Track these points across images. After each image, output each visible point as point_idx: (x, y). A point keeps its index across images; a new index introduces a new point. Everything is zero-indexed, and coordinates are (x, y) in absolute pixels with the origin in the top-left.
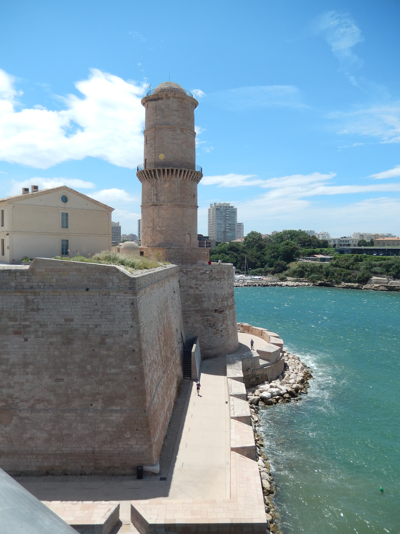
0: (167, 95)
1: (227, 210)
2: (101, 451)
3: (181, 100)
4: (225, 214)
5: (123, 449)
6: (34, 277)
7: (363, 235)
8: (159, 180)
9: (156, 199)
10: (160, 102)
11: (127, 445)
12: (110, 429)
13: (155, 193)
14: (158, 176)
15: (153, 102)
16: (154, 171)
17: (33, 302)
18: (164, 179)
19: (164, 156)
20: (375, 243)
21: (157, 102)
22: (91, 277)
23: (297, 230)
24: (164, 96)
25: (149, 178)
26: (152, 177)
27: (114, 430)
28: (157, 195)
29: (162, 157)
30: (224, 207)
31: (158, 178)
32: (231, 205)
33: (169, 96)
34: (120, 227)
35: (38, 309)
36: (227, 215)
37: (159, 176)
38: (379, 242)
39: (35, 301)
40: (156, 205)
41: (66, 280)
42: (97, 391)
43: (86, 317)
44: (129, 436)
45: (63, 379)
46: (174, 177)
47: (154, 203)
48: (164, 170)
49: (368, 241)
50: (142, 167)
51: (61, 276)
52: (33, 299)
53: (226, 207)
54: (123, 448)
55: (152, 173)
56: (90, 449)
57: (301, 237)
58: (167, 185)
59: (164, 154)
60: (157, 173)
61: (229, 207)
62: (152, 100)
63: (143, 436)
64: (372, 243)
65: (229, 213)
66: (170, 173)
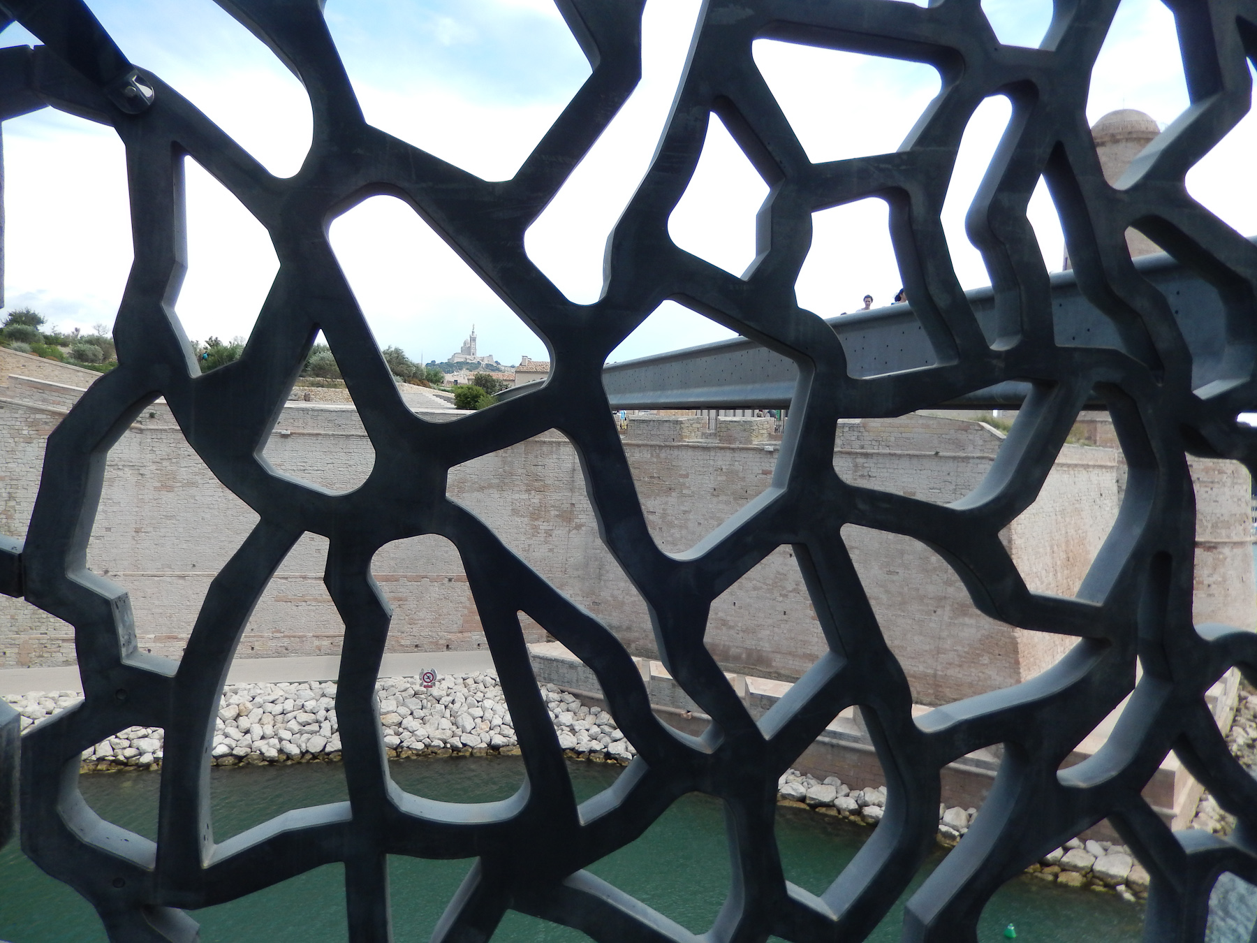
2: (946, 675)
5: (977, 679)
6: (866, 434)
11: (983, 673)
12: (959, 648)
17: (863, 467)
22: (943, 436)
27: (966, 650)
35: (870, 476)
39: (866, 465)
41: (909, 439)
42: (944, 594)
43: (933, 491)
44: (986, 662)
45: (898, 572)
51: (901, 433)
52: (864, 463)
54: (978, 677)
56: (930, 671)
63: (1007, 665)
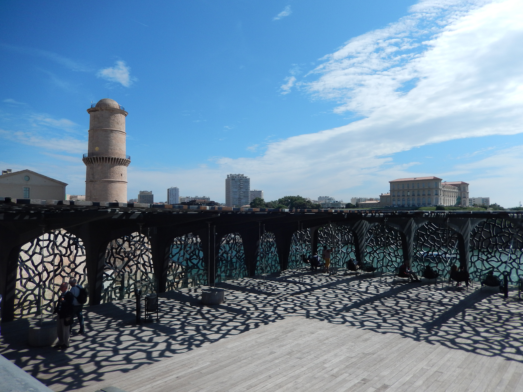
0: (101, 108)
1: (241, 180)
3: (111, 111)
4: (240, 183)
7: (359, 200)
8: (95, 165)
9: (93, 178)
10: (97, 112)
13: (92, 173)
14: (93, 161)
15: (93, 112)
16: (91, 158)
18: (98, 164)
19: (98, 148)
20: (359, 206)
21: (95, 112)
23: (296, 196)
24: (99, 109)
25: (89, 163)
26: (90, 163)
28: (93, 174)
29: (97, 149)
30: (239, 177)
31: (94, 163)
32: (244, 176)
33: (103, 108)
34: (153, 195)
36: (241, 184)
37: (95, 162)
38: (363, 206)
40: (92, 181)
46: (105, 162)
47: (91, 180)
48: (97, 158)
49: (354, 204)
50: (87, 156)
53: (241, 177)
55: (90, 160)
57: (297, 202)
58: (100, 168)
59: (98, 147)
60: (93, 160)
61: (243, 177)
62: (92, 111)
64: (357, 206)
65: (242, 182)
66: (102, 160)
